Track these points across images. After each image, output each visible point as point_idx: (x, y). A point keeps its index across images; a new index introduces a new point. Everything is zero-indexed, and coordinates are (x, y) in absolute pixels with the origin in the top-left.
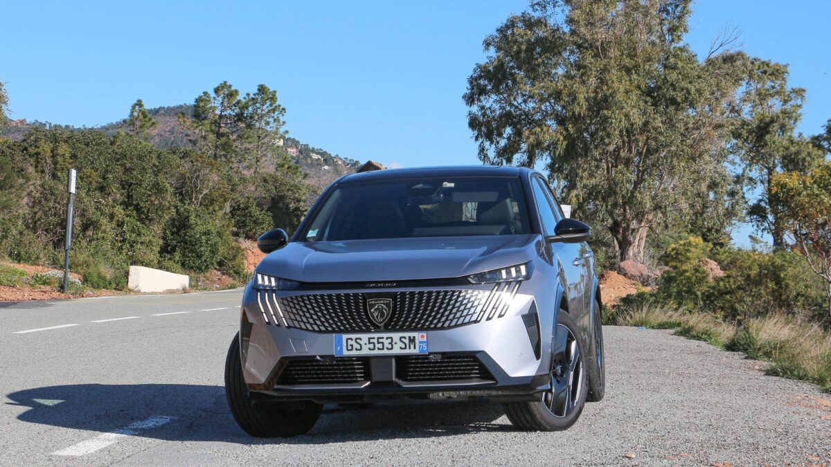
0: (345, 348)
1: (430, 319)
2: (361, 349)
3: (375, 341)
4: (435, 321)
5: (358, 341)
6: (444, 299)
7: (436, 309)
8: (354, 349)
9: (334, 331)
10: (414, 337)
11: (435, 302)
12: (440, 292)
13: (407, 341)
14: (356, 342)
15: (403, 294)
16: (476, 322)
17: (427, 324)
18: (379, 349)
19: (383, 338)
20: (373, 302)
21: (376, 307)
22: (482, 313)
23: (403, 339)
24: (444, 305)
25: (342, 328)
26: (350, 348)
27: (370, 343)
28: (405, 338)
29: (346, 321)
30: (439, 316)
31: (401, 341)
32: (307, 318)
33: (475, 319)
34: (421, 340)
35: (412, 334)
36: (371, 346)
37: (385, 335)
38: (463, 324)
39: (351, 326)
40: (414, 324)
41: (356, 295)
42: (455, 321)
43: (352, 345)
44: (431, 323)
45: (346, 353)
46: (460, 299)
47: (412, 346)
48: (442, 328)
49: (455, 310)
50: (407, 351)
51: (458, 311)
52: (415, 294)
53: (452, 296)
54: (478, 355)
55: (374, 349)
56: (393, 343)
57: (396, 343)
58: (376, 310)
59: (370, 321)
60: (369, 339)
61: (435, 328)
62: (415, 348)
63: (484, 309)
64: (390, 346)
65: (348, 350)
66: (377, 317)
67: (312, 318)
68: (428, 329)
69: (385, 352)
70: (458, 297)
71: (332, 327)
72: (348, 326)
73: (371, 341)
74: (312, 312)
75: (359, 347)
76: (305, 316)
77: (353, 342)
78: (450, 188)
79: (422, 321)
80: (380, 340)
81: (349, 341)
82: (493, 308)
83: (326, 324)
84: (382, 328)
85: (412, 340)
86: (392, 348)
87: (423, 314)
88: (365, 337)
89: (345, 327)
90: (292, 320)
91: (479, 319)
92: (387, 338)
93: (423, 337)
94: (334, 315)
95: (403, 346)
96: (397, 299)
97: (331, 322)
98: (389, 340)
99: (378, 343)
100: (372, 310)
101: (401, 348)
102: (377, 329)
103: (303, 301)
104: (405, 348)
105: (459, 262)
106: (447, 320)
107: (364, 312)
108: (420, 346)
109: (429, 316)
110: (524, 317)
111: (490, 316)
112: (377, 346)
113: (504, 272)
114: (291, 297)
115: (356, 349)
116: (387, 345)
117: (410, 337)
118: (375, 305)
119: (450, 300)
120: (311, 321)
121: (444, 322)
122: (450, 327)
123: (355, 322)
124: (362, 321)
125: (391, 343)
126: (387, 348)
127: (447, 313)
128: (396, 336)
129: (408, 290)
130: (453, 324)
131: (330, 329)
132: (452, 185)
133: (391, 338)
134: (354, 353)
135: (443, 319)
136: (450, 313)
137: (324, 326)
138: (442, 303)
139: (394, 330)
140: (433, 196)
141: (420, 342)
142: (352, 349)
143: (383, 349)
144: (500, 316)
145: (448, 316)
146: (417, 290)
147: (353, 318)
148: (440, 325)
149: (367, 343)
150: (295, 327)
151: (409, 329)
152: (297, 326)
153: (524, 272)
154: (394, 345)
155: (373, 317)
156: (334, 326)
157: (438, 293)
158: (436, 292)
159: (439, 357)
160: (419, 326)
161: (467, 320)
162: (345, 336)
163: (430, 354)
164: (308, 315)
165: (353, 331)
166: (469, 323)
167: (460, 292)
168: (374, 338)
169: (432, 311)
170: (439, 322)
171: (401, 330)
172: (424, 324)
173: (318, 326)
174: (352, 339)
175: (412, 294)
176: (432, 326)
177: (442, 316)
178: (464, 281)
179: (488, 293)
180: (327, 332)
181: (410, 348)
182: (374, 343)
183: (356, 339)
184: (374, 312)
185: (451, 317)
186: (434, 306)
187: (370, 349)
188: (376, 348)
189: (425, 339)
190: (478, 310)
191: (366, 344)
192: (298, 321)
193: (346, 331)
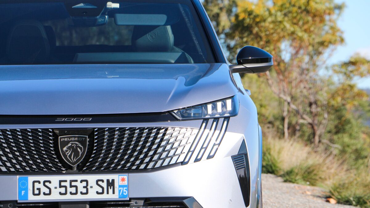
0: (30, 192)
1: (132, 159)
2: (50, 194)
3: (67, 184)
4: (138, 162)
5: (47, 184)
6: (148, 137)
7: (139, 148)
8: (42, 193)
9: (17, 172)
10: (113, 180)
11: (138, 140)
12: (144, 129)
13: (104, 185)
14: (44, 185)
15: (101, 130)
16: (183, 163)
17: (129, 165)
18: (71, 193)
19: (76, 181)
20: (66, 139)
21: (70, 145)
22: (190, 153)
23: (100, 183)
24: (148, 144)
25: (28, 169)
26: (37, 192)
27: (61, 186)
28: (103, 181)
29: (33, 160)
30: (142, 156)
31: (97, 184)
33: (182, 160)
34: (121, 183)
35: (110, 177)
36: (63, 190)
37: (79, 177)
38: (169, 166)
39: (38, 166)
40: (113, 165)
41: (45, 131)
42: (160, 162)
43: (39, 189)
44: (133, 164)
45: (32, 198)
46: (166, 137)
47: (111, 191)
48: (145, 170)
49: (160, 150)
50: (104, 197)
51: (164, 151)
52: (114, 131)
53: (157, 133)
54: (185, 201)
55: (66, 194)
56: (89, 187)
57: (91, 187)
58: (69, 148)
59: (61, 161)
60: (60, 181)
61: (138, 170)
62: (114, 193)
63: (192, 149)
64: (84, 191)
65: (34, 194)
66: (70, 156)
68: (130, 170)
69: (79, 197)
70: (164, 134)
71: (15, 168)
72: (34, 167)
73: (63, 184)
75: (47, 191)
77: (41, 186)
78: (115, 9)
79: (123, 162)
80: (73, 184)
81: (36, 184)
82: (202, 148)
83: (8, 164)
84: (75, 169)
85: (111, 184)
86: (87, 193)
87: (124, 154)
88: (55, 179)
89: (31, 167)
91: (186, 160)
92: (82, 181)
93: (123, 180)
94: (18, 154)
95: (100, 190)
96: (94, 135)
97: (14, 161)
98: (84, 184)
99: (71, 186)
100: (65, 149)
101: (98, 193)
102: (69, 169)
104: (103, 193)
105: (161, 94)
106: (151, 161)
107: (54, 150)
108: (120, 191)
109: (131, 156)
110: (234, 158)
111: (199, 157)
112: (69, 190)
113: (210, 107)
115: (45, 194)
116: (81, 189)
117: (108, 181)
118: (68, 142)
119: (155, 138)
121: (148, 164)
122: (154, 169)
123: (44, 162)
124: (52, 161)
125: (86, 187)
126: (82, 193)
127: (151, 153)
128: (92, 178)
129: (107, 126)
130: (158, 165)
131: (12, 170)
132: (117, 5)
133: (87, 181)
134: (42, 198)
135: (147, 160)
136: (155, 153)
137: (6, 166)
138: (146, 142)
139: (90, 171)
140: (98, 17)
141: (120, 186)
142: (39, 194)
143: (76, 193)
144: (209, 157)
145: (152, 157)
146: (117, 126)
147: (41, 157)
148: (142, 167)
149: (58, 186)
151: (108, 171)
153: (229, 107)
154: (90, 189)
155: (65, 156)
156: (18, 167)
157: (142, 130)
158: (139, 128)
159: (141, 203)
160: (119, 167)
161: (173, 162)
162: (31, 179)
163: (131, 199)
165: (41, 172)
166: (176, 164)
167: (166, 130)
168: (66, 181)
169: (134, 150)
170: (141, 163)
171: (98, 171)
172: (124, 166)
174: (39, 182)
175: (112, 130)
176: (134, 167)
177: (146, 156)
178: (169, 116)
179: (196, 131)
180: (9, 173)
181: (108, 193)
182: (66, 187)
183: (45, 182)
184: (67, 151)
185: (156, 157)
186: (136, 145)
187: (61, 194)
188: (68, 192)
189: (126, 183)
190: (186, 150)
191: (56, 188)
193: (33, 172)
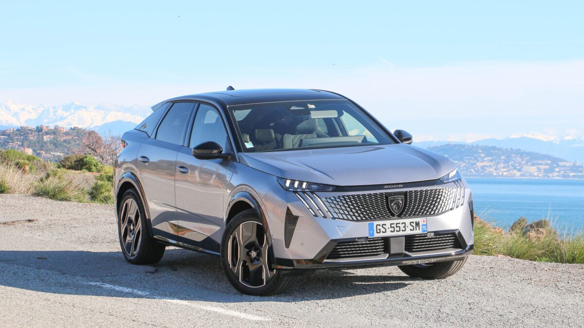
0: (375, 231)
1: (427, 209)
3: (395, 226)
4: (430, 210)
5: (384, 226)
6: (435, 195)
7: (430, 201)
8: (381, 232)
9: (366, 220)
10: (419, 222)
11: (430, 197)
13: (414, 225)
14: (382, 227)
15: (411, 192)
16: (451, 210)
17: (425, 212)
18: (397, 231)
19: (399, 223)
20: (392, 199)
21: (395, 202)
22: (454, 203)
23: (411, 223)
24: (435, 199)
25: (372, 217)
26: (378, 231)
27: (391, 227)
28: (413, 223)
29: (375, 212)
30: (432, 206)
31: (411, 225)
32: (348, 211)
33: (451, 208)
34: (423, 223)
35: (417, 220)
36: (392, 229)
37: (401, 221)
38: (445, 212)
39: (378, 216)
40: (417, 213)
41: (381, 194)
42: (441, 210)
43: (380, 229)
45: (376, 235)
46: (443, 194)
47: (418, 228)
48: (434, 215)
49: (441, 202)
50: (415, 232)
52: (418, 192)
53: (439, 192)
54: (456, 232)
55: (394, 231)
56: (406, 227)
58: (395, 204)
59: (389, 210)
60: (391, 224)
61: (430, 215)
62: (419, 229)
63: (454, 200)
65: (377, 233)
66: (395, 209)
67: (352, 211)
68: (426, 215)
69: (401, 233)
71: (365, 217)
72: (376, 216)
73: (392, 226)
74: (352, 207)
75: (384, 230)
76: (346, 210)
79: (422, 211)
80: (398, 225)
81: (378, 226)
82: (458, 200)
83: (361, 215)
85: (417, 224)
86: (405, 230)
87: (423, 206)
88: (388, 223)
89: (374, 216)
90: (336, 213)
91: (453, 207)
92: (402, 223)
93: (423, 221)
94: (366, 209)
96: (407, 196)
97: (365, 213)
98: (404, 225)
99: (397, 227)
100: (392, 205)
101: (411, 230)
103: (345, 200)
104: (413, 230)
107: (387, 206)
108: (422, 228)
109: (426, 207)
110: (469, 204)
111: (458, 205)
112: (396, 229)
114: (334, 197)
115: (383, 232)
116: (402, 228)
117: (416, 222)
118: (394, 200)
119: (438, 195)
120: (351, 213)
121: (435, 211)
122: (438, 214)
123: (381, 213)
124: (385, 212)
125: (404, 227)
126: (402, 231)
127: (437, 204)
128: (408, 221)
129: (413, 189)
130: (440, 212)
133: (405, 223)
134: (382, 235)
135: (435, 209)
137: (360, 217)
138: (434, 197)
139: (406, 217)
141: (422, 225)
142: (380, 233)
143: (399, 231)
145: (437, 206)
147: (379, 210)
148: (432, 213)
150: (339, 218)
151: (415, 215)
152: (341, 217)
155: (393, 209)
156: (367, 216)
158: (430, 189)
159: (433, 234)
160: (421, 214)
162: (376, 223)
163: (428, 233)
164: (349, 209)
165: (380, 219)
166: (448, 210)
167: (443, 190)
168: (394, 224)
169: (428, 203)
170: (432, 211)
171: (410, 216)
172: (423, 213)
173: (356, 217)
174: (380, 225)
175: (416, 192)
176: (428, 213)
177: (434, 206)
180: (362, 220)
181: (416, 230)
182: (394, 227)
183: (382, 225)
185: (439, 207)
187: (391, 231)
188: (395, 230)
189: (425, 223)
190: (452, 201)
191: (389, 228)
192: (341, 214)
193: (375, 219)
